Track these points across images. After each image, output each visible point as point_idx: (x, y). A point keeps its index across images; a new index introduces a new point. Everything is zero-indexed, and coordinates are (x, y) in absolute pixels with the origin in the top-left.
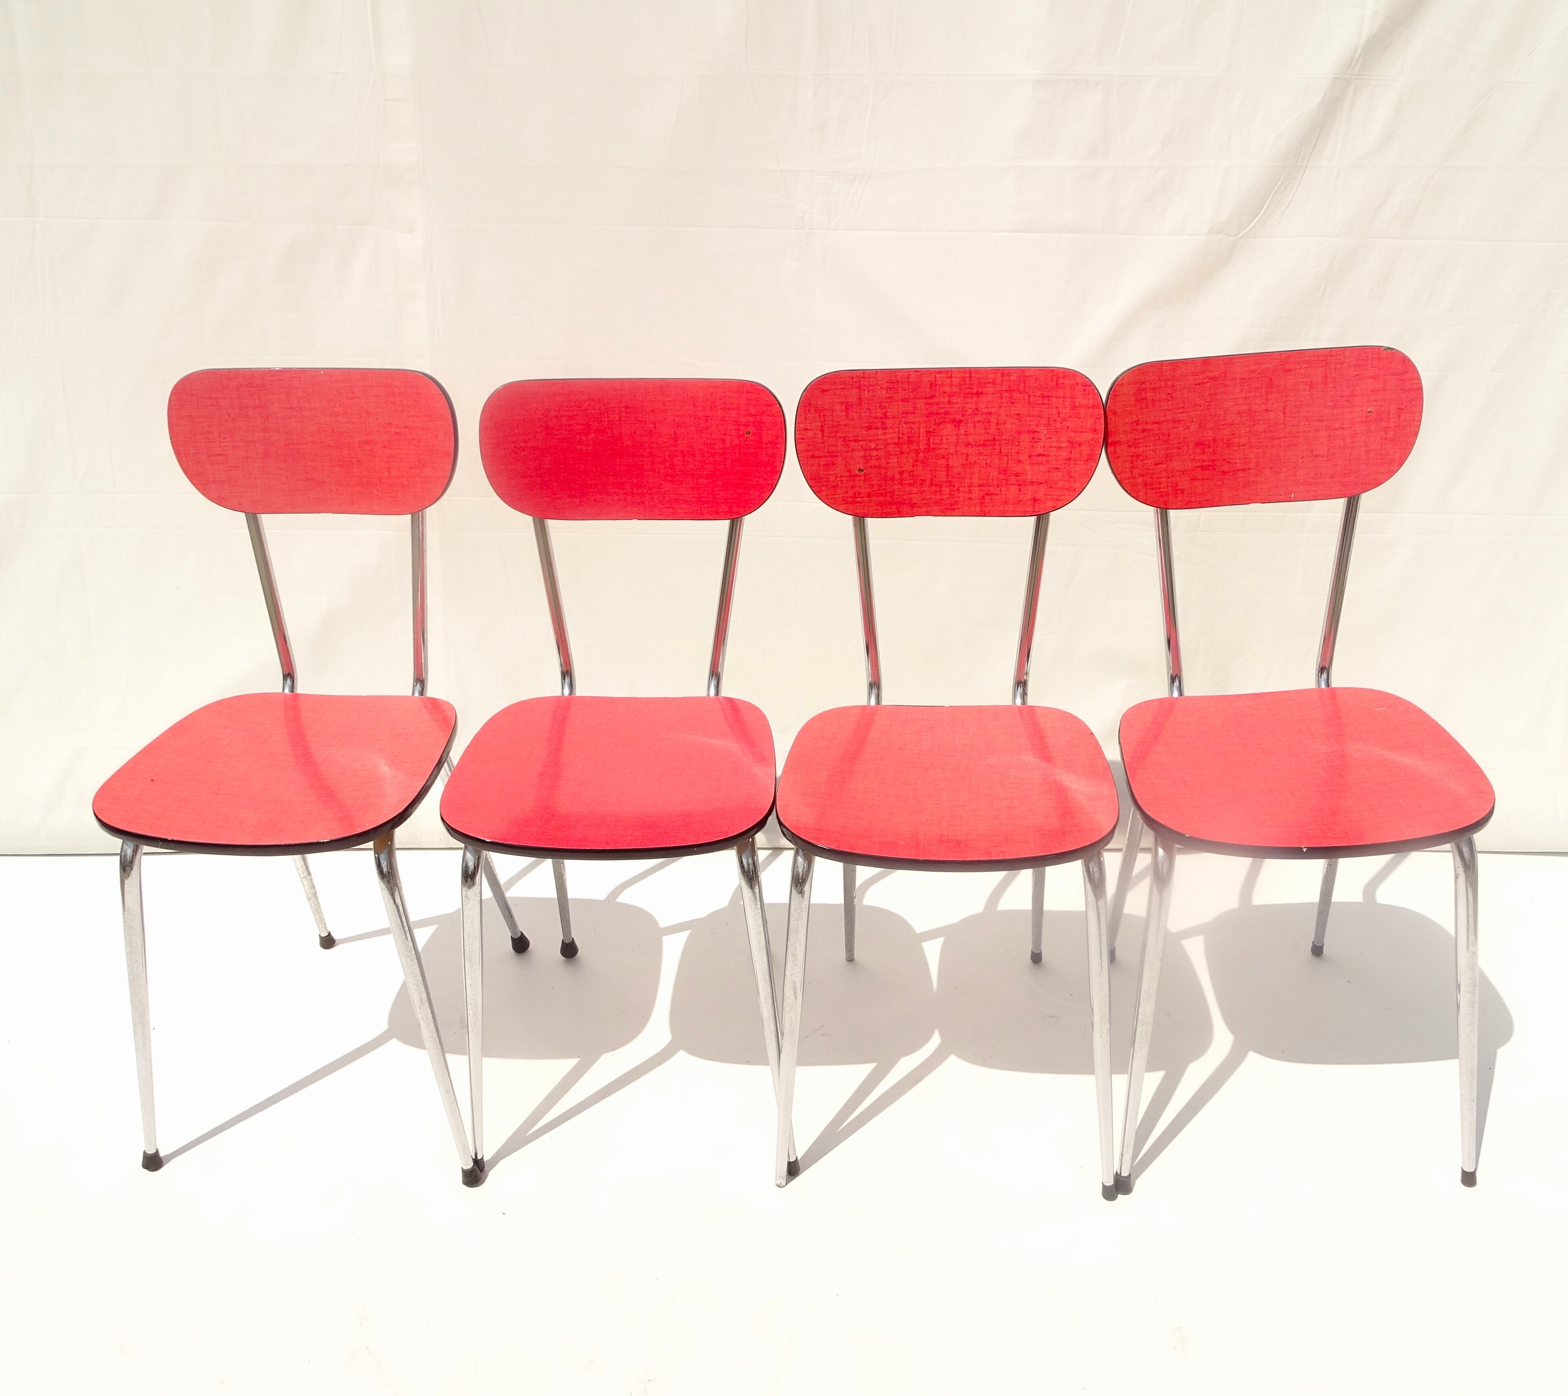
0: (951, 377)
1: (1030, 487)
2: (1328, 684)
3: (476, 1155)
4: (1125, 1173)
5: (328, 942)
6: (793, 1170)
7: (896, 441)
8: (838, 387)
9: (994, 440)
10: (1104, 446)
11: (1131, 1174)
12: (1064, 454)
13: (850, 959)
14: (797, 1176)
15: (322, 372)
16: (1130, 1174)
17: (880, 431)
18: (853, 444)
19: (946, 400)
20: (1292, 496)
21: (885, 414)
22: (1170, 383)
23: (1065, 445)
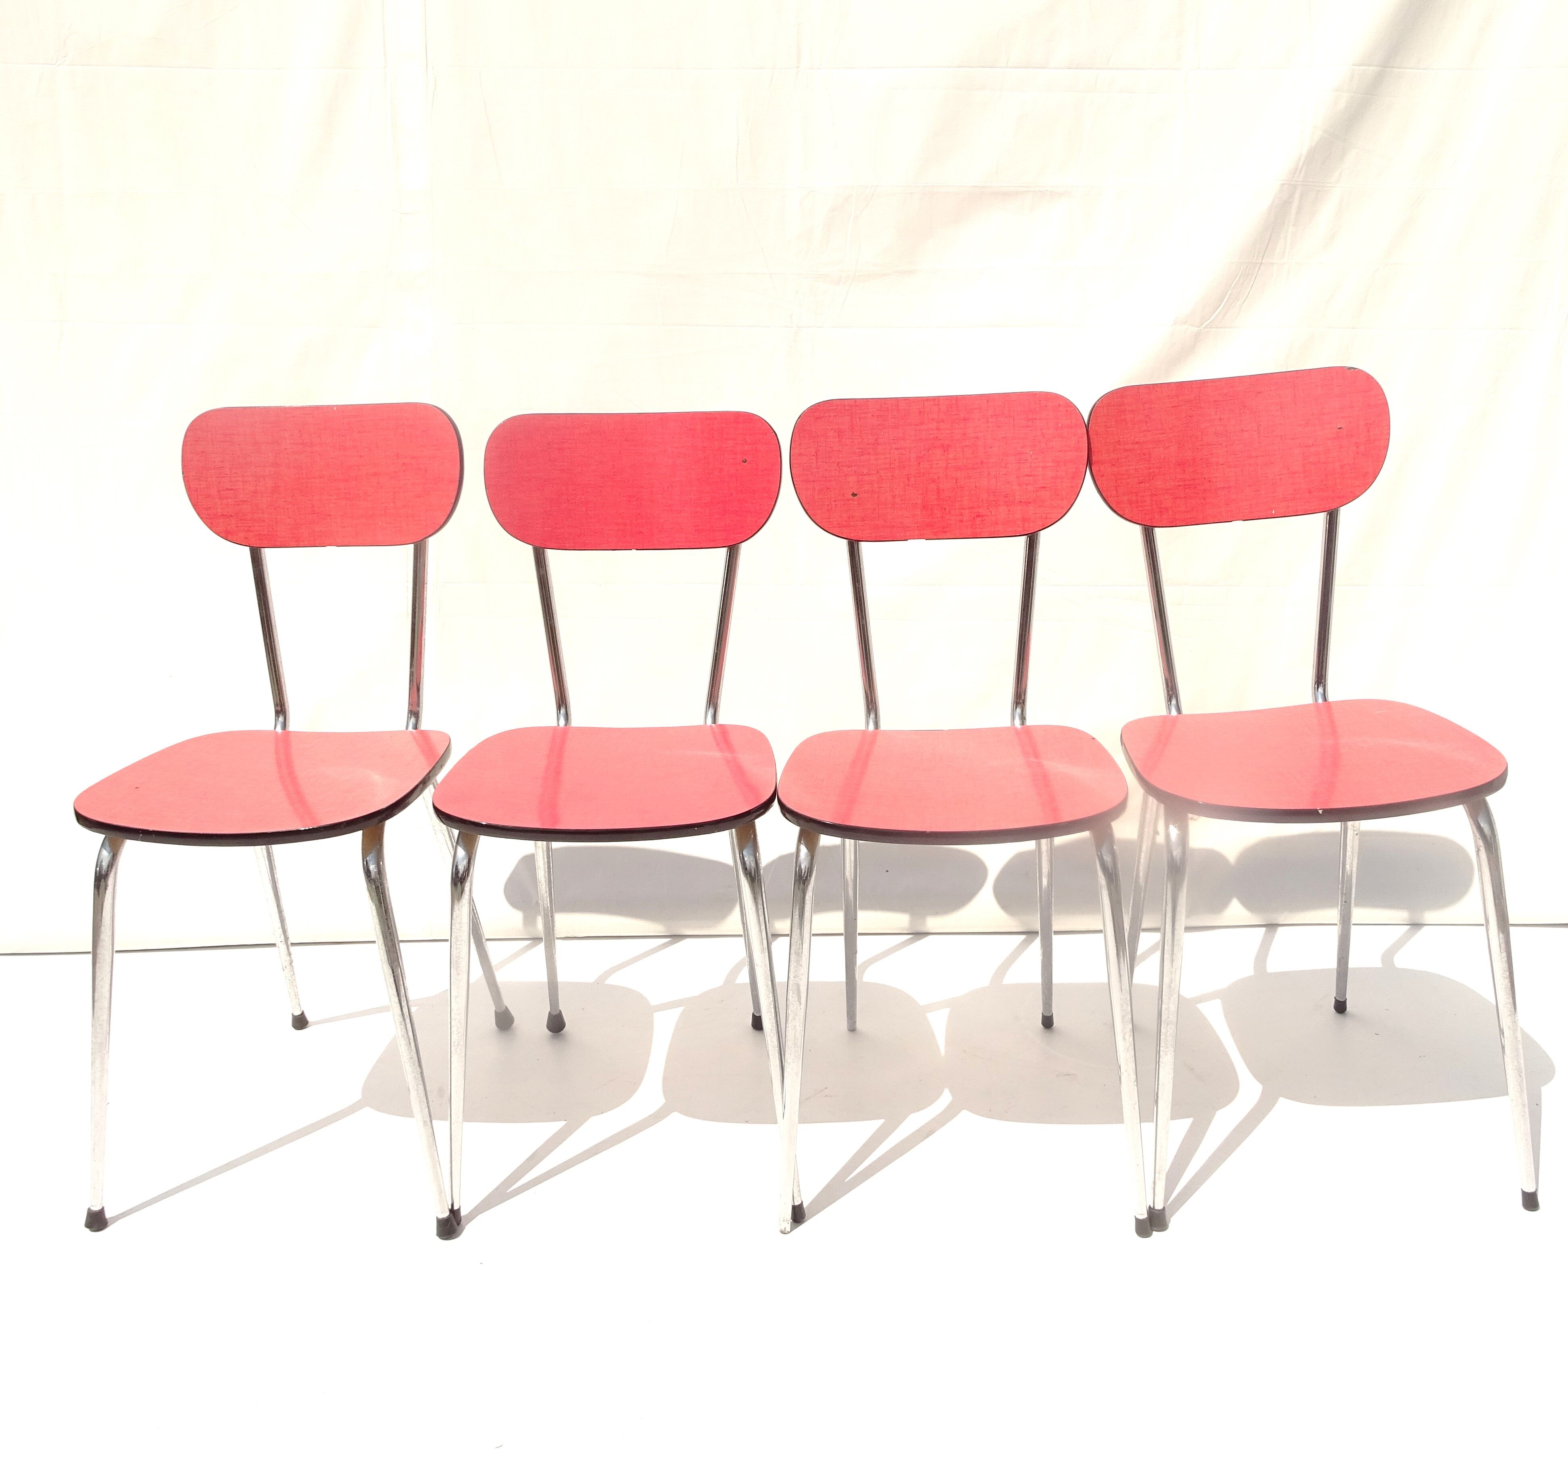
0: (939, 405)
1: (1019, 507)
2: (1325, 699)
3: (452, 1205)
4: (1159, 1206)
5: (300, 1022)
6: (798, 1215)
7: (888, 466)
8: (830, 415)
9: (982, 463)
10: (1088, 464)
11: (1166, 1207)
12: (1051, 473)
13: (852, 1029)
14: (803, 1223)
15: (335, 409)
16: (1164, 1208)
17: (872, 457)
18: (845, 469)
19: (935, 426)
20: (1273, 512)
21: (876, 439)
22: (1147, 406)
23: (1050, 464)
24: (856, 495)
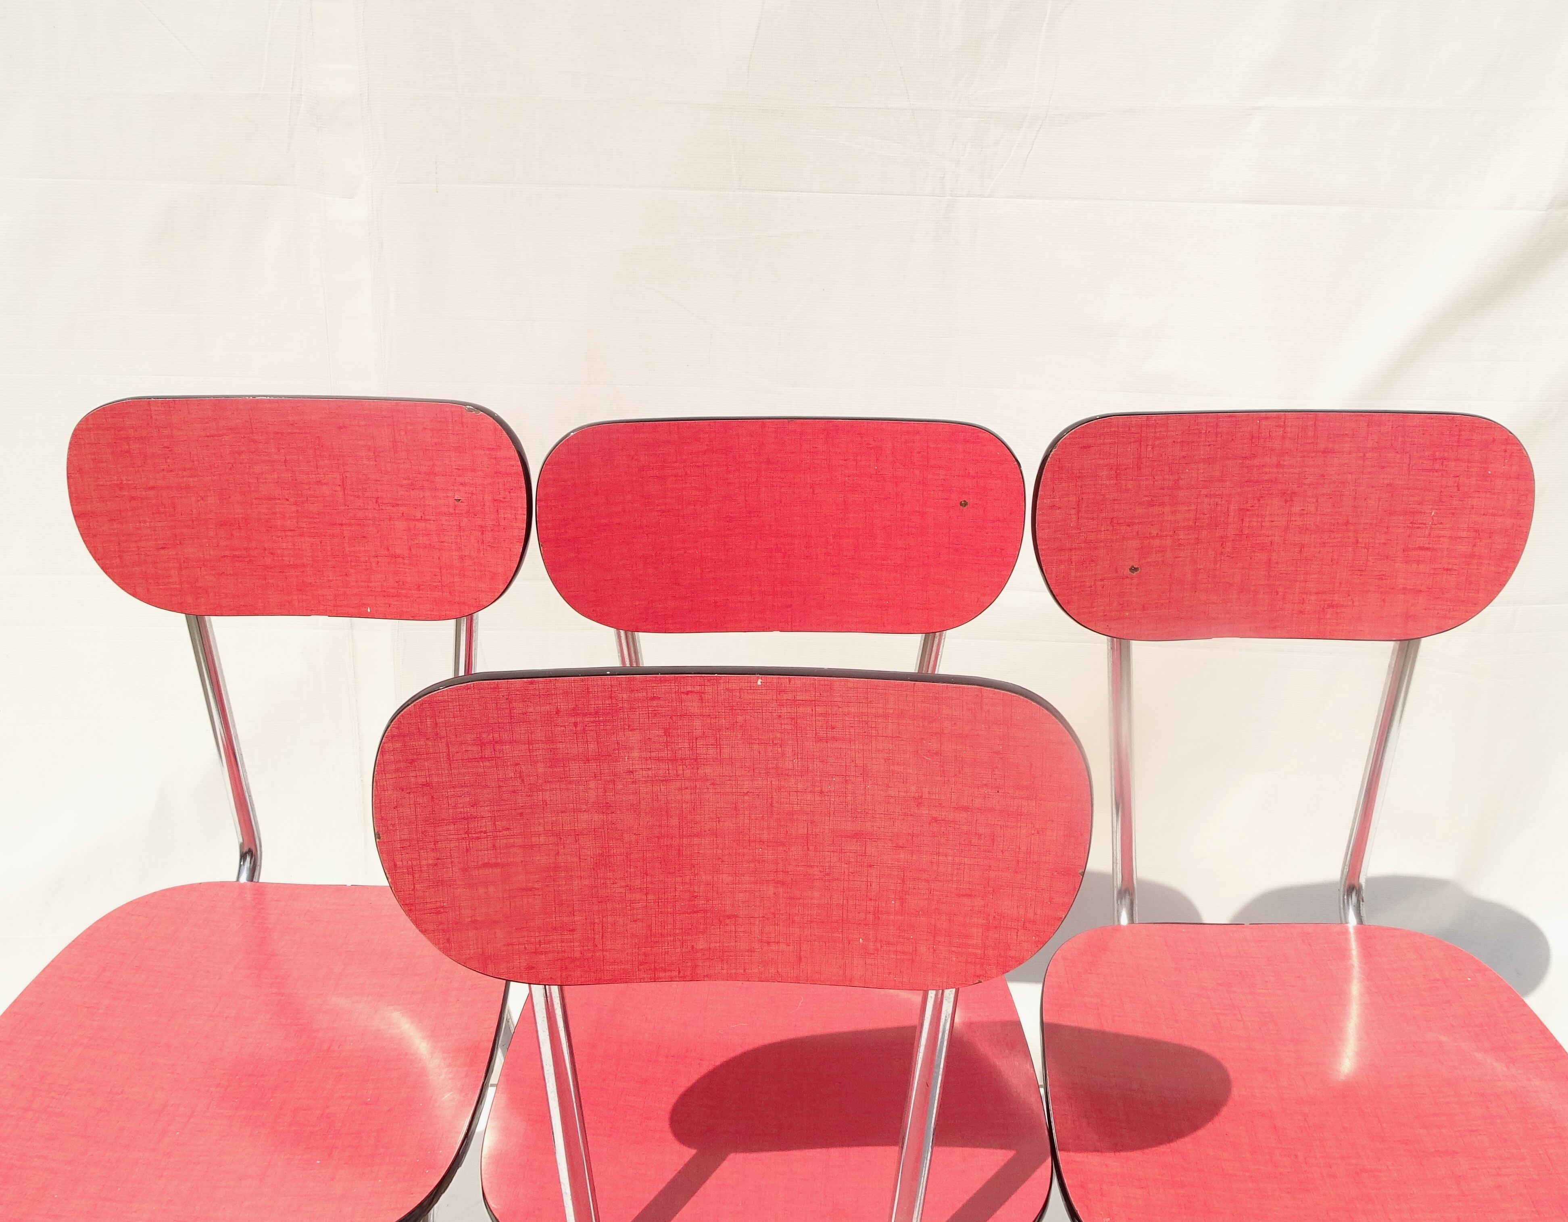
0: (1285, 426)
1: (1401, 597)
7: (1191, 523)
8: (1107, 441)
9: (1347, 523)
12: (1463, 548)
17: (1167, 509)
18: (1123, 529)
19: (1274, 460)
21: (1177, 482)
23: (1465, 534)
24: (1136, 569)
